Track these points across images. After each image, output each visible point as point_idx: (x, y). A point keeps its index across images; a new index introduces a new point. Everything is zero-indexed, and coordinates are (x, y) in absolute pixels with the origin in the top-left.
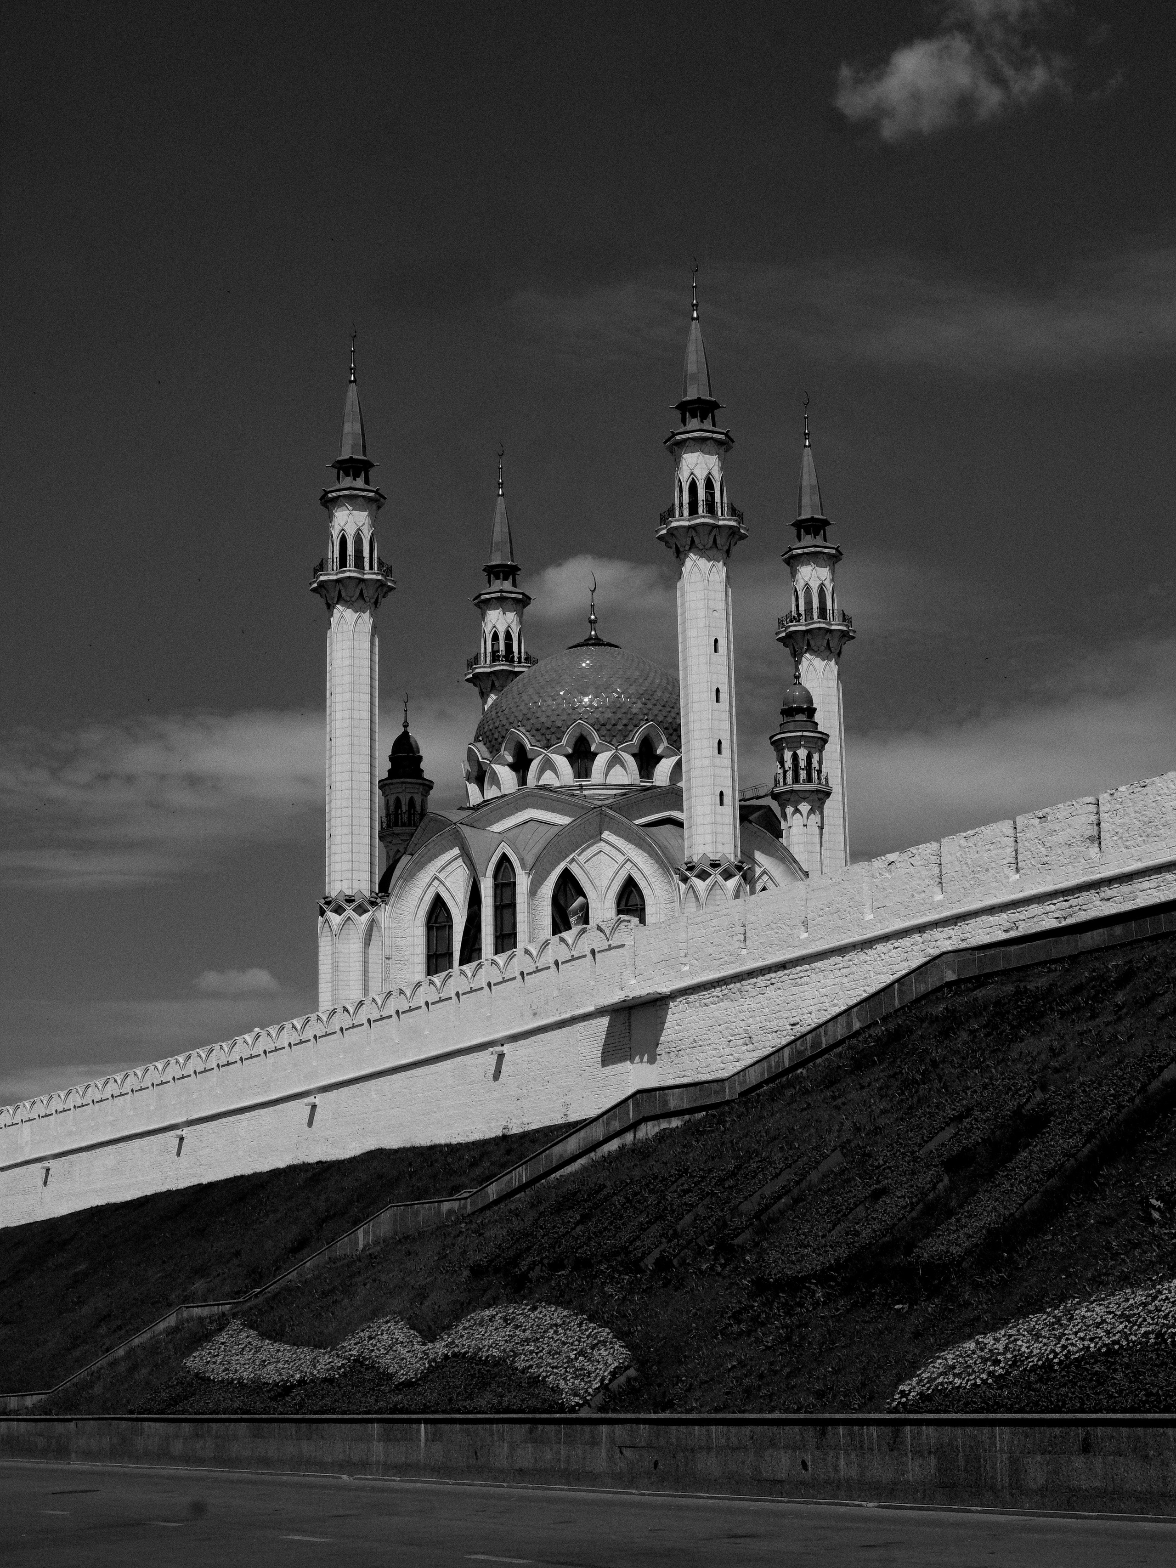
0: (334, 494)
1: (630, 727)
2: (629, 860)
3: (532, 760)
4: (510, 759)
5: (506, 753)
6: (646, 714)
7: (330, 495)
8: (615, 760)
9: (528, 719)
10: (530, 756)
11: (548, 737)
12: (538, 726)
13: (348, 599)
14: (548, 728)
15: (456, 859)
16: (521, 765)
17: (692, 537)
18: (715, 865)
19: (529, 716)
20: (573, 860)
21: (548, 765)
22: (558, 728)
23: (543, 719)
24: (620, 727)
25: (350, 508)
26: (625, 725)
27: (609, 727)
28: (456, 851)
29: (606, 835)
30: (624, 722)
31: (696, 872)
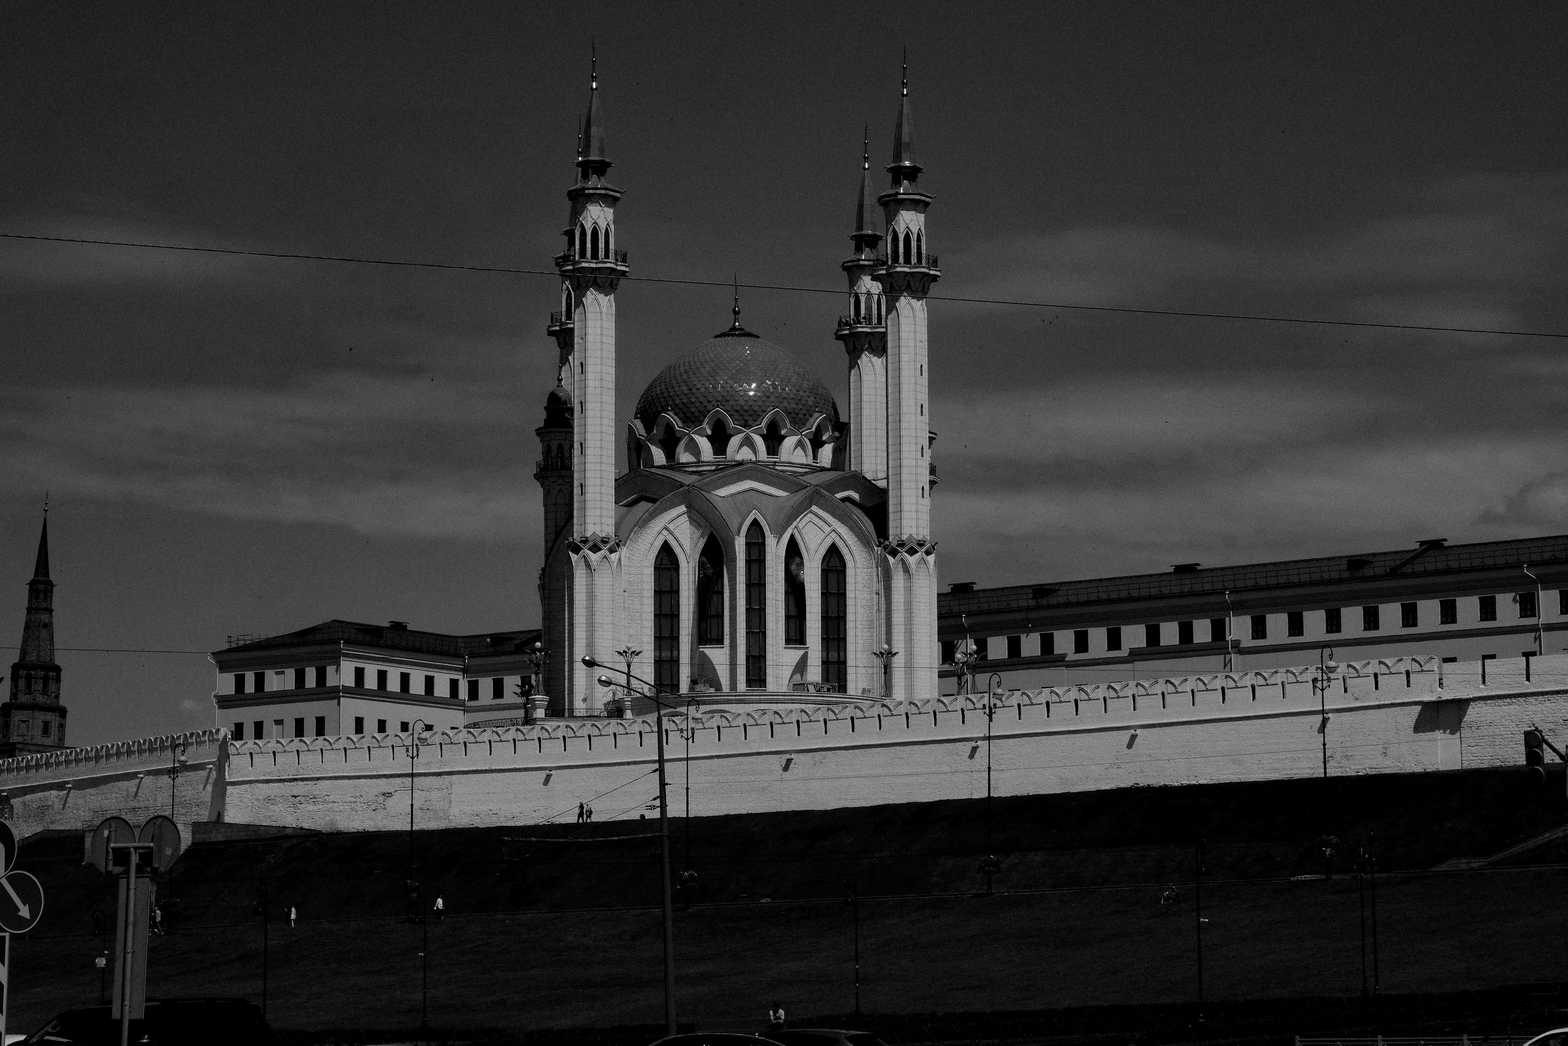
0: (591, 191)
1: (807, 416)
2: (834, 530)
3: (732, 436)
4: (709, 432)
5: (707, 426)
6: (817, 407)
7: (586, 192)
8: (800, 444)
9: (728, 401)
10: (729, 432)
11: (746, 418)
12: (738, 408)
13: (602, 284)
14: (746, 411)
15: (683, 514)
16: (720, 441)
17: (909, 281)
18: (921, 545)
19: (728, 398)
20: (796, 527)
21: (748, 442)
22: (755, 411)
23: (742, 403)
24: (801, 416)
25: (603, 205)
26: (805, 415)
27: (794, 415)
28: (683, 508)
29: (814, 508)
30: (804, 411)
31: (906, 548)
